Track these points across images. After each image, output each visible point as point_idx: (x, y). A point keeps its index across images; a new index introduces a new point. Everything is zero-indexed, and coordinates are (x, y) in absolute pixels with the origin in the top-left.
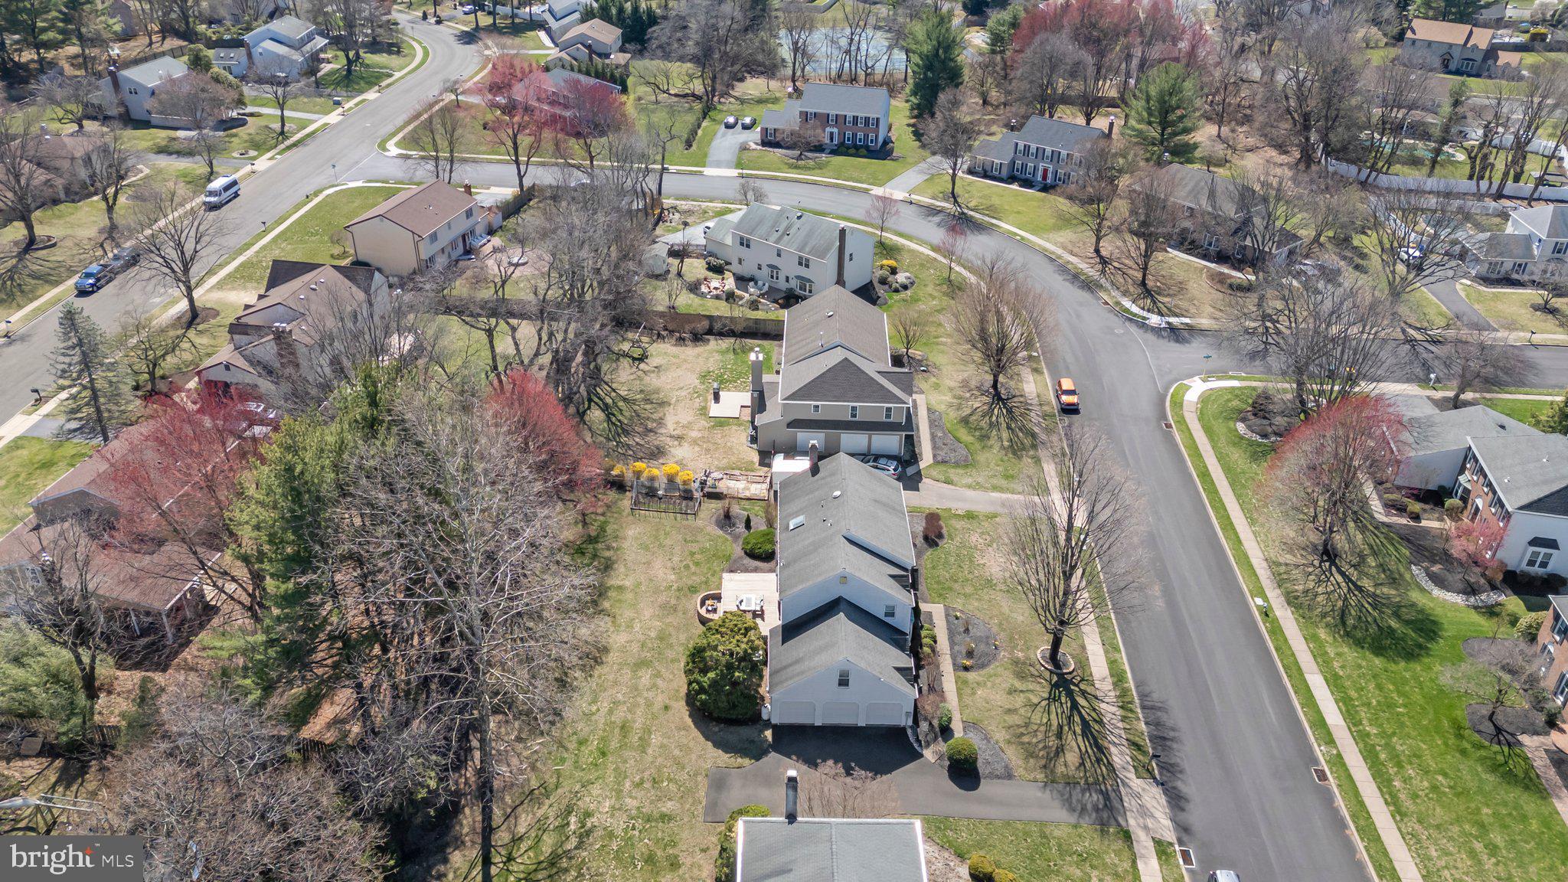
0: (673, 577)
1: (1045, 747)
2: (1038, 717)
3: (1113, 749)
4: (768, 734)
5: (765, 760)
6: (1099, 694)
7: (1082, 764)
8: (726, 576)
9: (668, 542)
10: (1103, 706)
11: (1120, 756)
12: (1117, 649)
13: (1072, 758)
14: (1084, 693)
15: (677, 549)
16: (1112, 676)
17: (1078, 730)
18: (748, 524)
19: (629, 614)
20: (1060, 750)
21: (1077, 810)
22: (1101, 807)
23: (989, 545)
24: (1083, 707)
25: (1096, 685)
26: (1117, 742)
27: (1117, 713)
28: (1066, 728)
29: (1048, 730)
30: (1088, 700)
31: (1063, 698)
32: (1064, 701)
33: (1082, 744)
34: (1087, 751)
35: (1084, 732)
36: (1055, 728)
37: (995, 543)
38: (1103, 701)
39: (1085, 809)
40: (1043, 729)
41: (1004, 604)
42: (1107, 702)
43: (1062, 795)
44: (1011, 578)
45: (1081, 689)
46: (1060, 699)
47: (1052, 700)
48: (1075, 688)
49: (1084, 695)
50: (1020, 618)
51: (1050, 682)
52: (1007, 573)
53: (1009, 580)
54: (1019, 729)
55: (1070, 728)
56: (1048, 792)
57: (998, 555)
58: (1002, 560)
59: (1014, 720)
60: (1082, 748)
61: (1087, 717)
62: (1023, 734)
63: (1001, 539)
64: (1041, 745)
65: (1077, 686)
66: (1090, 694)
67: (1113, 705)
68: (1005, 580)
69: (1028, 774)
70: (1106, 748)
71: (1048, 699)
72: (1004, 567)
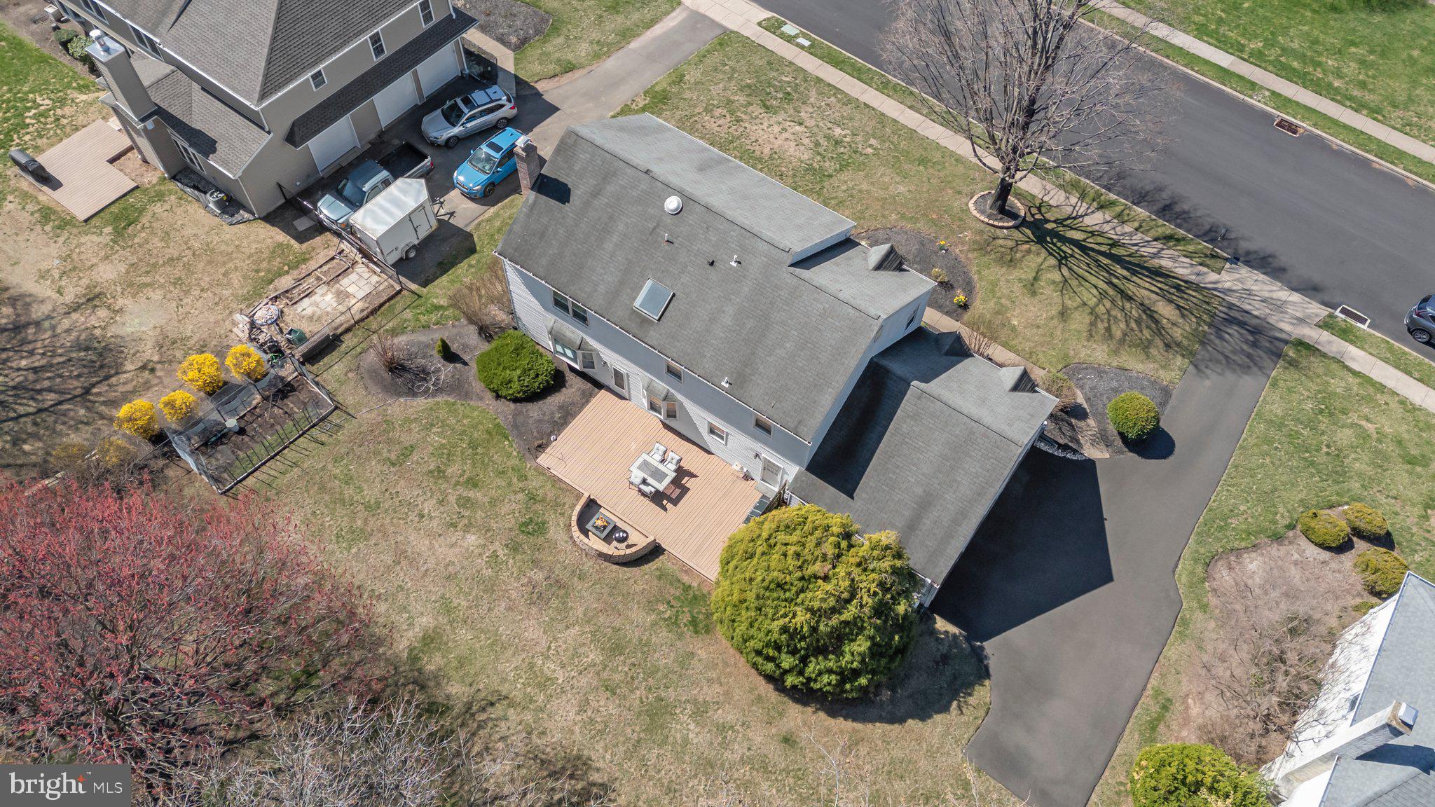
0: (472, 539)
1: (1138, 322)
2: (1086, 293)
3: (1165, 263)
4: (941, 624)
5: (992, 664)
6: (1068, 211)
7: (1179, 307)
8: (544, 460)
9: (371, 493)
10: (1088, 221)
11: (1183, 268)
13: (1165, 310)
14: (1061, 223)
15: (406, 491)
17: (1125, 273)
18: (449, 355)
19: (509, 665)
21: (1249, 364)
22: (1251, 338)
23: (738, 121)
24: (1084, 240)
25: (1052, 202)
26: (1154, 250)
27: (1108, 218)
28: (1115, 281)
29: (1113, 302)
30: (1075, 229)
31: (1064, 248)
32: (1070, 252)
33: (1147, 285)
34: (1160, 289)
35: (1128, 269)
36: (1111, 292)
37: (739, 114)
38: (1082, 216)
39: (1249, 356)
40: (1108, 304)
41: (864, 186)
42: (1086, 215)
43: (1218, 362)
44: (817, 144)
45: (1055, 222)
46: (1064, 252)
47: (1063, 260)
48: (1050, 226)
49: (1064, 226)
50: (901, 188)
51: (1033, 241)
52: (806, 141)
53: (821, 150)
54: (1098, 327)
55: (1117, 278)
56: (1208, 372)
57: (765, 126)
58: (777, 129)
59: (1080, 321)
60: (1153, 288)
61: (1103, 248)
62: (1108, 329)
63: (733, 102)
64: (1133, 325)
65: (1047, 221)
66: (1066, 219)
67: (1093, 212)
68: (819, 154)
69: (1172, 371)
70: (1161, 267)
71: (1060, 263)
72: (792, 137)
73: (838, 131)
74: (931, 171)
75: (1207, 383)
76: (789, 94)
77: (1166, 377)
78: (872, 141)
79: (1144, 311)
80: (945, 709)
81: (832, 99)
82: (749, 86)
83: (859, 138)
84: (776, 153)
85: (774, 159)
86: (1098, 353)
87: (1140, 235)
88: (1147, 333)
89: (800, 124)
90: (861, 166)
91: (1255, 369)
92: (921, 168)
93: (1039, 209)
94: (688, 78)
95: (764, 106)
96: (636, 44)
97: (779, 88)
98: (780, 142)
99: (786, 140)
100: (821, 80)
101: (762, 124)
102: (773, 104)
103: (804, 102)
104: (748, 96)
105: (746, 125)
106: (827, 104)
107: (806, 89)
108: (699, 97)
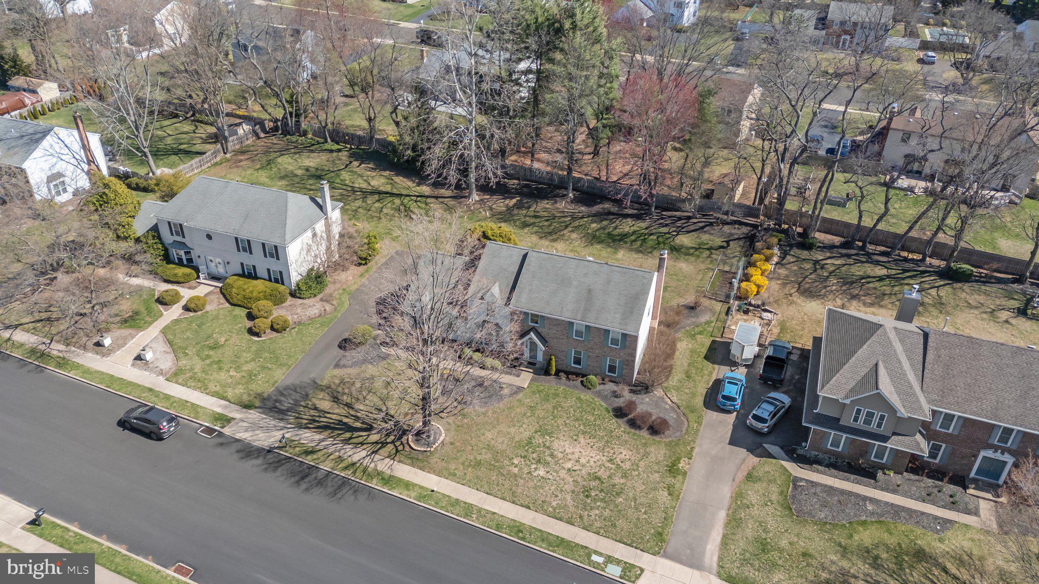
1: (344, 393)
2: (372, 398)
3: (318, 437)
6: (377, 457)
7: (316, 409)
10: (364, 453)
11: (308, 437)
12: (420, 497)
13: (325, 404)
14: (384, 444)
16: (391, 476)
17: (345, 420)
20: (336, 399)
21: (284, 391)
22: (277, 404)
23: (611, 460)
24: (369, 435)
25: (387, 460)
26: (323, 443)
27: (349, 459)
28: (352, 412)
29: (358, 400)
30: (373, 443)
31: (383, 424)
32: (380, 423)
33: (334, 417)
34: (326, 417)
35: (345, 424)
36: (357, 405)
37: (613, 466)
38: (367, 456)
39: (282, 395)
40: (361, 397)
41: (512, 430)
42: (364, 458)
43: (300, 388)
44: (552, 455)
45: (387, 443)
46: (385, 421)
47: (385, 416)
48: (391, 438)
49: (381, 443)
50: (489, 435)
51: (403, 422)
52: (560, 455)
53: (548, 452)
54: (367, 384)
55: (352, 415)
56: (308, 381)
57: (592, 460)
58: (583, 461)
59: (378, 384)
60: (328, 415)
61: (356, 434)
62: (362, 384)
63: (622, 477)
64: (347, 390)
65: (393, 442)
66: (380, 449)
67: (359, 460)
68: (548, 448)
69: (331, 376)
70: (321, 433)
71: (386, 412)
72: (570, 456)
73: (542, 472)
74: (472, 458)
75: (312, 375)
76: (587, 496)
77: (336, 372)
78: (516, 470)
79: (338, 399)
81: (554, 504)
82: (618, 494)
83: (526, 470)
84: (576, 440)
85: (576, 435)
86: (371, 370)
87: (330, 451)
88: (340, 389)
89: (569, 470)
90: (519, 445)
91: (281, 389)
92: (479, 458)
93: (397, 451)
94: (666, 493)
95: (599, 479)
96: (722, 515)
97: (595, 501)
98: (577, 450)
99: (573, 453)
100: (570, 522)
101: (595, 462)
102: (593, 484)
103: (573, 492)
104: (614, 485)
105: (604, 458)
106: (556, 496)
107: (577, 507)
108: (648, 476)
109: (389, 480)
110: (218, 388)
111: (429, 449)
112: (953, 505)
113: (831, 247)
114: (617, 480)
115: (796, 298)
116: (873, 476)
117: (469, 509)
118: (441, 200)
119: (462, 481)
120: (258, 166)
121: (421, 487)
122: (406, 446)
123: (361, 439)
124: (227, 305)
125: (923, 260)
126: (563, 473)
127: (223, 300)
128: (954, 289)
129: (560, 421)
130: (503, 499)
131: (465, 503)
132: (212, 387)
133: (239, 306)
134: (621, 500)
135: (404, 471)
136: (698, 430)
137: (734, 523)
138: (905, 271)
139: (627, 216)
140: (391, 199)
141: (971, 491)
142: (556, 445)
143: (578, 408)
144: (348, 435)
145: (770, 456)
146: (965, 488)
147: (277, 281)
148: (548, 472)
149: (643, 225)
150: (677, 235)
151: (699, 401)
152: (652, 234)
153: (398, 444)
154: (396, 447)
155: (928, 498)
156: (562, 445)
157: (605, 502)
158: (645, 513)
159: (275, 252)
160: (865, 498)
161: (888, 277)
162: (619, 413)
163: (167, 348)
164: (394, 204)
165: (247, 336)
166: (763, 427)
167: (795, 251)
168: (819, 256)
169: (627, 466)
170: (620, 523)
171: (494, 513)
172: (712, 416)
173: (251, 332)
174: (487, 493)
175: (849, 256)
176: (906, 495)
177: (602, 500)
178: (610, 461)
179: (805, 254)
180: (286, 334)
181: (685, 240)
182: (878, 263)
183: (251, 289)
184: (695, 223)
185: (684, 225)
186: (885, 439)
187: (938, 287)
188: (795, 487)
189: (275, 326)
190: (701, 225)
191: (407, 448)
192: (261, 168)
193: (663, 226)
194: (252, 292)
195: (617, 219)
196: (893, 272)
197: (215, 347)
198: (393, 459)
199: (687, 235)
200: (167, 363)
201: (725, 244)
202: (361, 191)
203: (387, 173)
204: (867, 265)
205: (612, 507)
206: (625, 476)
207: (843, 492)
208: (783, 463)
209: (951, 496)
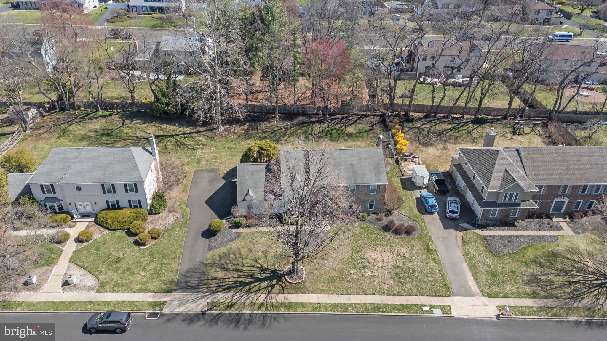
1: (227, 264)
2: (247, 262)
3: (229, 295)
6: (273, 295)
7: (215, 279)
10: (264, 296)
11: (222, 297)
12: (315, 309)
13: (220, 274)
14: (272, 286)
16: (289, 303)
17: (239, 280)
20: (225, 269)
21: (186, 275)
22: (188, 284)
24: (260, 284)
25: (280, 295)
26: (235, 298)
27: (257, 301)
28: (241, 274)
29: (239, 265)
30: (265, 288)
31: (265, 275)
32: (262, 275)
33: (231, 280)
34: (226, 282)
35: (240, 282)
36: (241, 268)
37: (402, 258)
38: (267, 296)
39: (187, 277)
40: (240, 263)
42: (266, 298)
43: (196, 269)
44: (368, 262)
45: (274, 285)
46: (264, 273)
47: (263, 270)
48: (275, 281)
49: (270, 286)
51: (276, 270)
52: (372, 261)
53: (365, 261)
54: (238, 254)
55: (242, 276)
56: (198, 264)
57: (390, 258)
58: (385, 260)
59: (245, 252)
60: (227, 280)
61: (252, 286)
62: (235, 255)
64: (228, 262)
65: (277, 283)
66: (271, 289)
67: (264, 300)
68: (364, 259)
69: (211, 256)
70: (229, 292)
71: (262, 267)
72: (378, 260)
73: (369, 273)
74: (328, 277)
75: (198, 259)
76: (400, 278)
77: (212, 253)
78: (355, 276)
79: (226, 269)
80: (227, 172)
81: (386, 288)
82: (414, 271)
83: (360, 275)
84: (375, 250)
85: (373, 247)
86: (234, 246)
87: (243, 301)
88: (223, 262)
89: (382, 267)
90: (348, 262)
91: (184, 274)
92: (331, 277)
93: (283, 288)
94: (434, 263)
95: (400, 267)
96: (465, 265)
97: (405, 279)
98: (379, 255)
99: (378, 258)
100: (400, 295)
101: (392, 259)
102: (399, 270)
103: (391, 278)
104: (409, 268)
105: (395, 255)
106: (385, 283)
107: (398, 285)
108: (421, 258)
109: (289, 306)
110: (140, 286)
111: (301, 280)
112: (551, 228)
113: (420, 119)
114: (408, 265)
115: (421, 147)
116: (513, 225)
117: (345, 306)
118: (201, 133)
119: (330, 292)
120: (57, 136)
121: (311, 303)
122: (286, 282)
123: (256, 288)
124: (107, 231)
125: (463, 117)
126: (380, 270)
127: (103, 229)
128: (482, 128)
129: (360, 243)
130: (359, 294)
131: (341, 304)
132: (135, 286)
133: (118, 229)
134: (416, 274)
135: (294, 298)
136: (426, 227)
137: (473, 268)
138: (458, 124)
139: (314, 122)
140: (167, 139)
141: (554, 219)
142: (366, 256)
143: (365, 232)
144: (247, 288)
145: (466, 229)
146: (551, 219)
147: (136, 207)
148: (372, 272)
149: (326, 125)
150: (345, 128)
151: (416, 211)
152: (333, 130)
153: (281, 283)
154: (281, 285)
155: (540, 228)
156: (369, 255)
157: (410, 278)
158: (432, 277)
159: (135, 188)
160: (518, 237)
161: (453, 128)
162: (386, 228)
163: (82, 271)
164: (171, 142)
165: (136, 247)
166: (456, 216)
167: (406, 124)
168: (418, 124)
169: (407, 255)
170: (424, 286)
171: (360, 304)
172: (427, 217)
173: (137, 243)
174: (348, 294)
175: (431, 122)
176: (531, 229)
177: (408, 277)
178: (398, 255)
179: (411, 125)
180: (161, 238)
181: (350, 129)
182: (444, 122)
183: (121, 216)
184: (351, 119)
185: (346, 122)
186: (519, 205)
187: (476, 128)
188: (487, 241)
189: (154, 236)
190: (355, 120)
191: (288, 284)
192: (61, 136)
193: (336, 124)
194: (123, 218)
195: (310, 125)
196: (454, 125)
197: (118, 260)
198: (283, 293)
199: (350, 127)
200: (90, 281)
201: (371, 128)
202: (144, 138)
203: (153, 124)
204: (441, 124)
205: (415, 279)
206: (410, 261)
207: (507, 237)
208: (474, 231)
209: (548, 224)
